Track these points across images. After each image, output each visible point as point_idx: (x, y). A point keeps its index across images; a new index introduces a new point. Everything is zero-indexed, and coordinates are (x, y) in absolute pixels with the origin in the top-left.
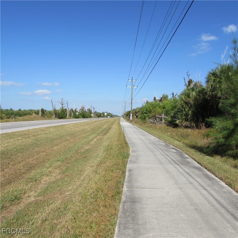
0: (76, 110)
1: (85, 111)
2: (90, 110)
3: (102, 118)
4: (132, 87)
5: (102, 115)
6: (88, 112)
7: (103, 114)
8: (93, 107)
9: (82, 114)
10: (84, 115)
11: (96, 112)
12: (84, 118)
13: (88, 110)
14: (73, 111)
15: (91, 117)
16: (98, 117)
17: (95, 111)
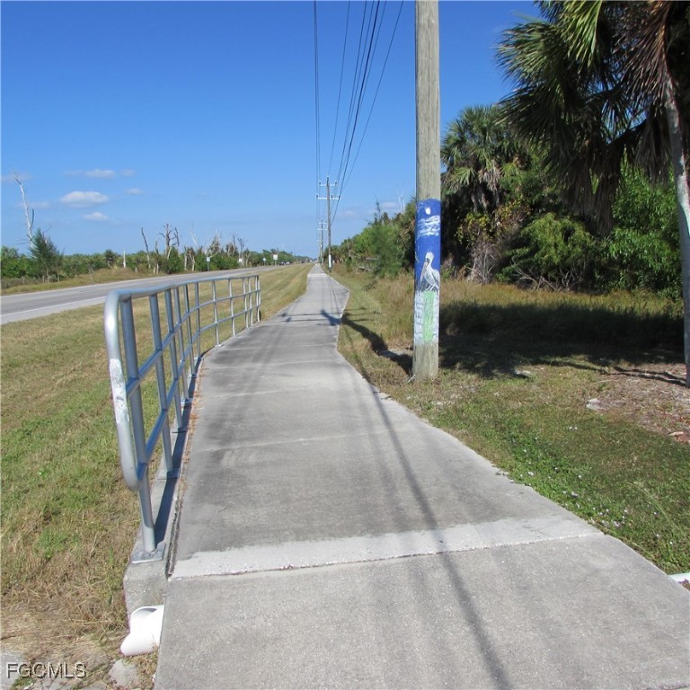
0: (200, 251)
1: (222, 251)
2: (232, 248)
3: (264, 267)
4: (329, 199)
5: (264, 259)
6: (229, 254)
7: (266, 256)
8: (240, 240)
9: (216, 261)
10: (220, 262)
11: (247, 252)
12: (221, 269)
13: (227, 249)
14: (193, 253)
15: (236, 266)
16: (255, 264)
17: (244, 249)
